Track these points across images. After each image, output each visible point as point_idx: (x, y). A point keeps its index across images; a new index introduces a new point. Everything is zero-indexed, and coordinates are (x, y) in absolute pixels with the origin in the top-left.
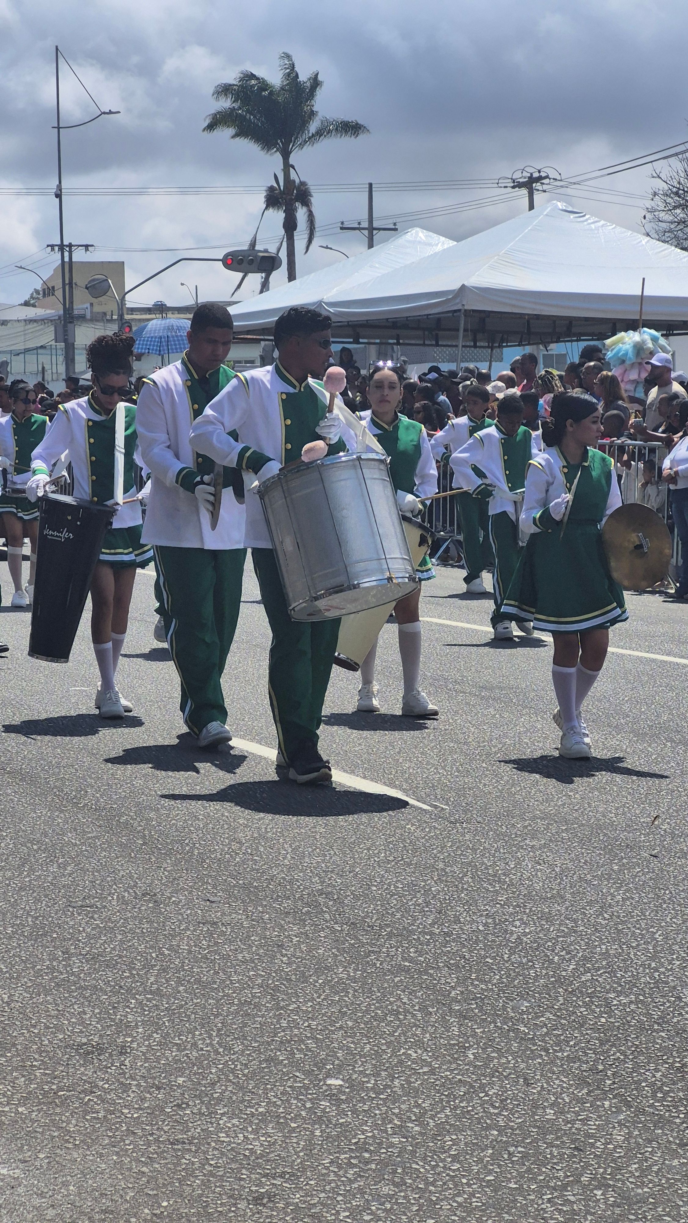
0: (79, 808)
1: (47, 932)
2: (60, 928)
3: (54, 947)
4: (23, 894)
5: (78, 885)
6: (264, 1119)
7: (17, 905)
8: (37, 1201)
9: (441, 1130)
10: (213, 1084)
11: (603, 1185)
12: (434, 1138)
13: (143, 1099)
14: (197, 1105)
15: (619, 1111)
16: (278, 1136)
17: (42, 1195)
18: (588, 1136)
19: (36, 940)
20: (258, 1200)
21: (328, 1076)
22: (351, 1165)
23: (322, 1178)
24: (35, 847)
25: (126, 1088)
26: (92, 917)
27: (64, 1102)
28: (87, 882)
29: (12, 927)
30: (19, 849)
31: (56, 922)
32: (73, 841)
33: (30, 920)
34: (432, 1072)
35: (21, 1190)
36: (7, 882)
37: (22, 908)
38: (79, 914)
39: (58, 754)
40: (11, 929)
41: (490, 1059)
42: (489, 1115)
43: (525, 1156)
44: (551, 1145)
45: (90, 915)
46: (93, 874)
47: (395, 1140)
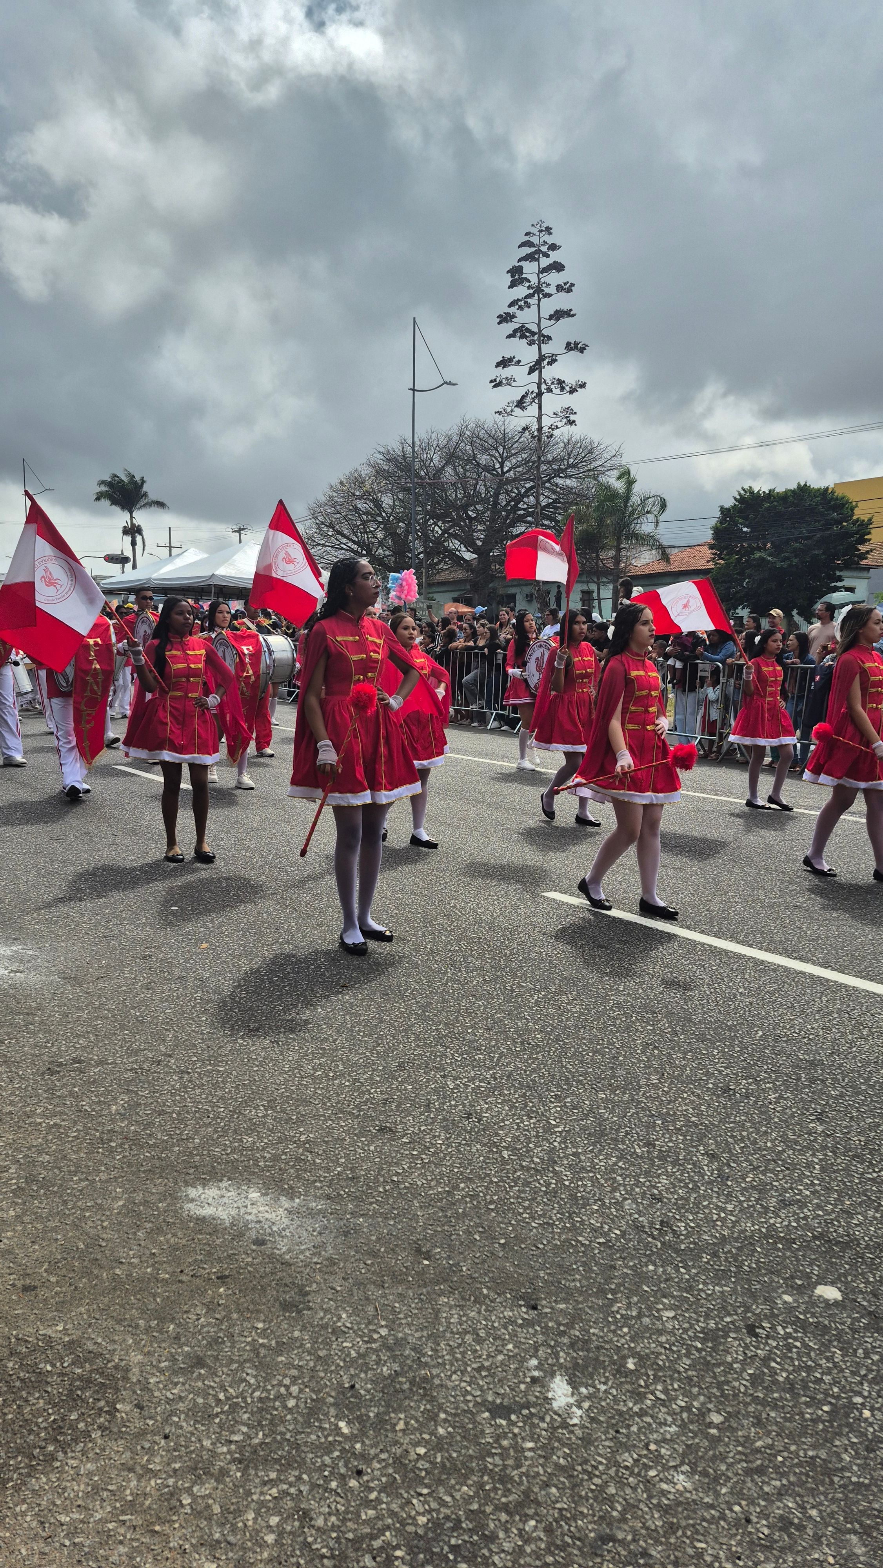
6: (145, 925)
8: (46, 964)
9: (221, 925)
10: (121, 912)
11: (288, 943)
12: (218, 928)
13: (91, 920)
14: (115, 921)
15: (293, 913)
16: (152, 932)
17: (49, 962)
18: (281, 923)
20: (144, 958)
21: (172, 906)
22: (183, 941)
23: (171, 947)
25: (83, 915)
27: (56, 923)
34: (216, 902)
35: (39, 960)
41: (239, 896)
42: (240, 918)
43: (256, 933)
44: (266, 928)
47: (202, 930)
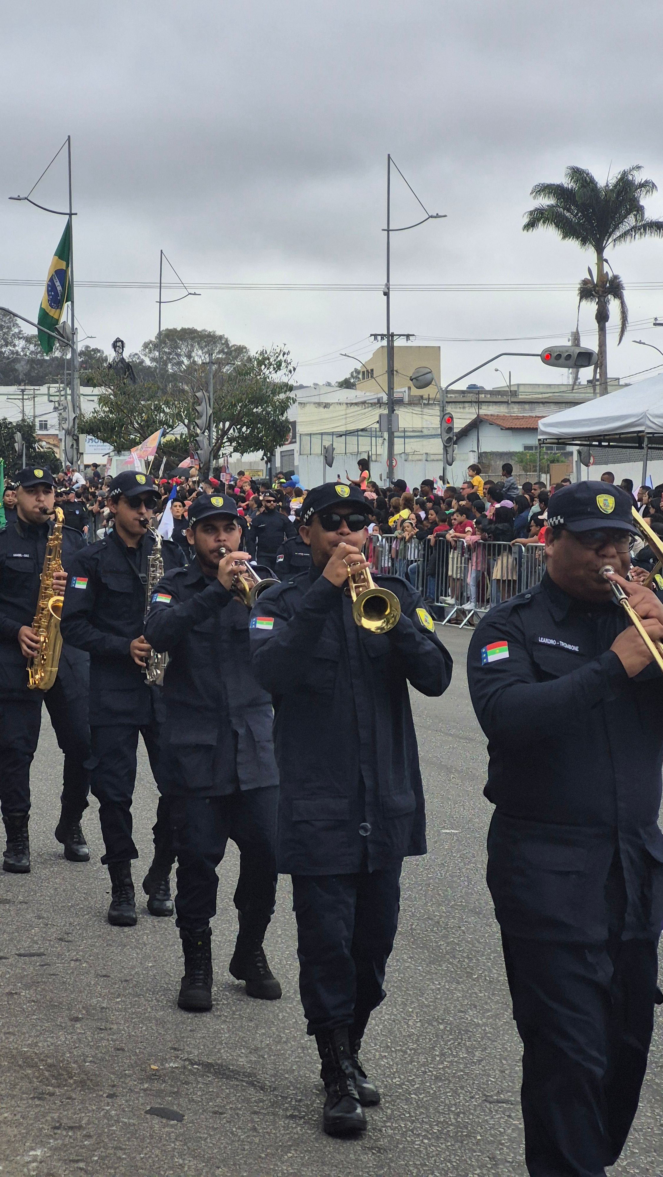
0: (474, 980)
1: (471, 1133)
2: (482, 1128)
3: (480, 1151)
4: (440, 1084)
5: (489, 1075)
7: (437, 1098)
19: (462, 1142)
24: (442, 1027)
26: (509, 1116)
28: (497, 1072)
29: (437, 1125)
30: (426, 1028)
31: (476, 1120)
32: (475, 1020)
33: (452, 1117)
36: (423, 1069)
37: (442, 1102)
38: (496, 1111)
39: (443, 912)
40: (436, 1127)
45: (507, 1113)
46: (501, 1062)
